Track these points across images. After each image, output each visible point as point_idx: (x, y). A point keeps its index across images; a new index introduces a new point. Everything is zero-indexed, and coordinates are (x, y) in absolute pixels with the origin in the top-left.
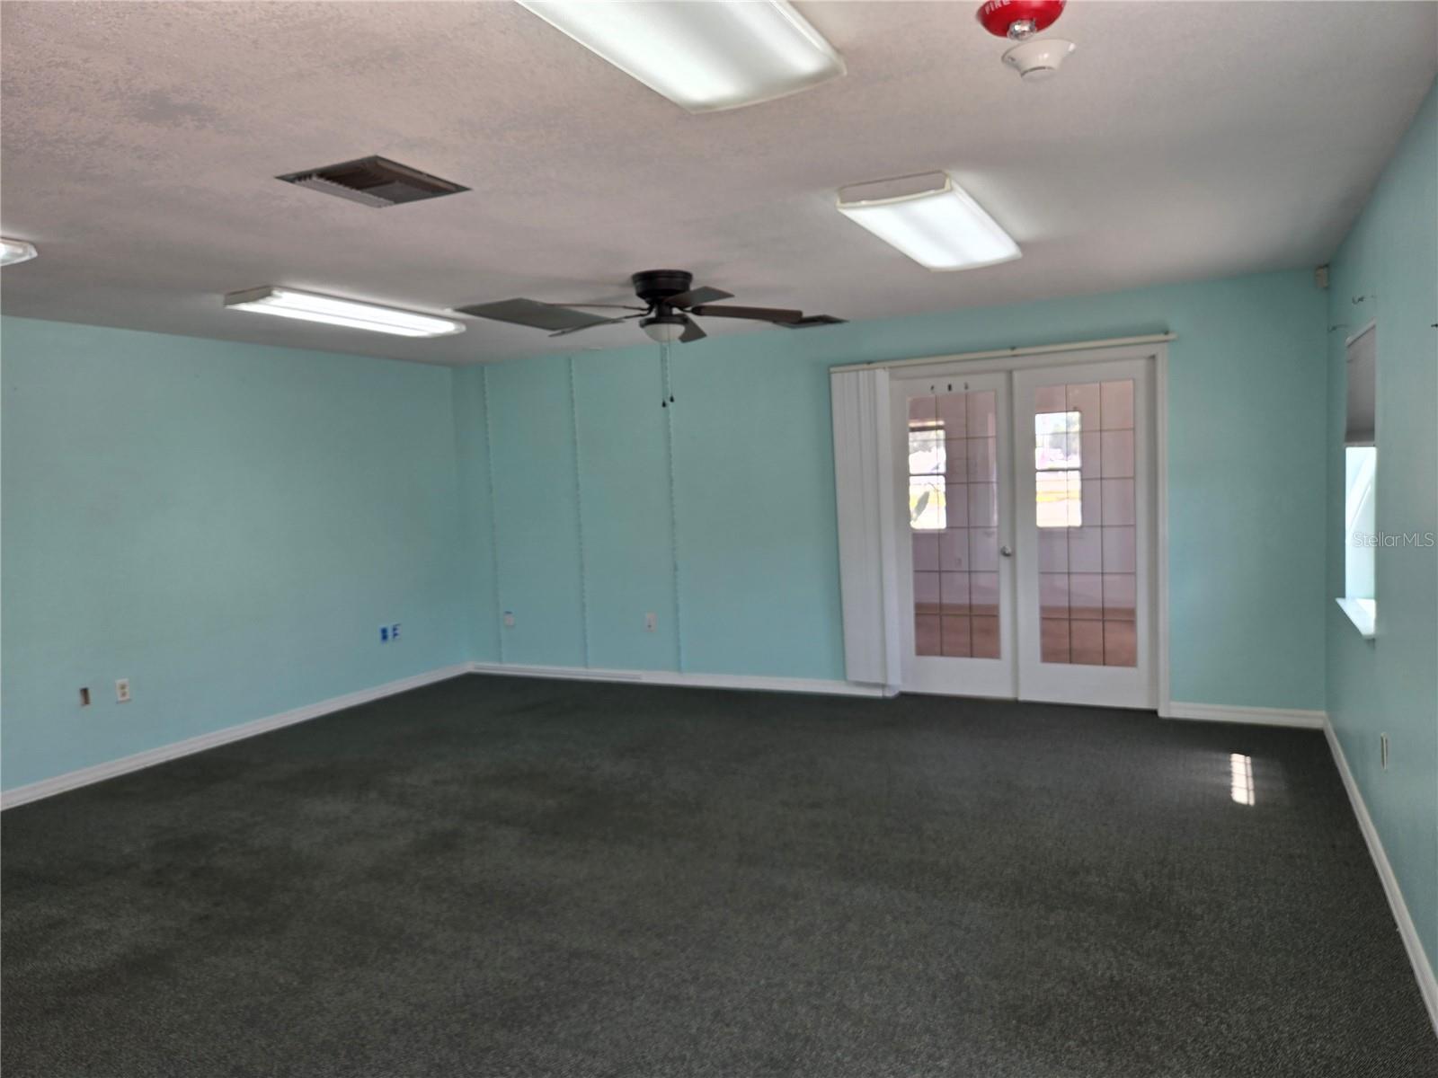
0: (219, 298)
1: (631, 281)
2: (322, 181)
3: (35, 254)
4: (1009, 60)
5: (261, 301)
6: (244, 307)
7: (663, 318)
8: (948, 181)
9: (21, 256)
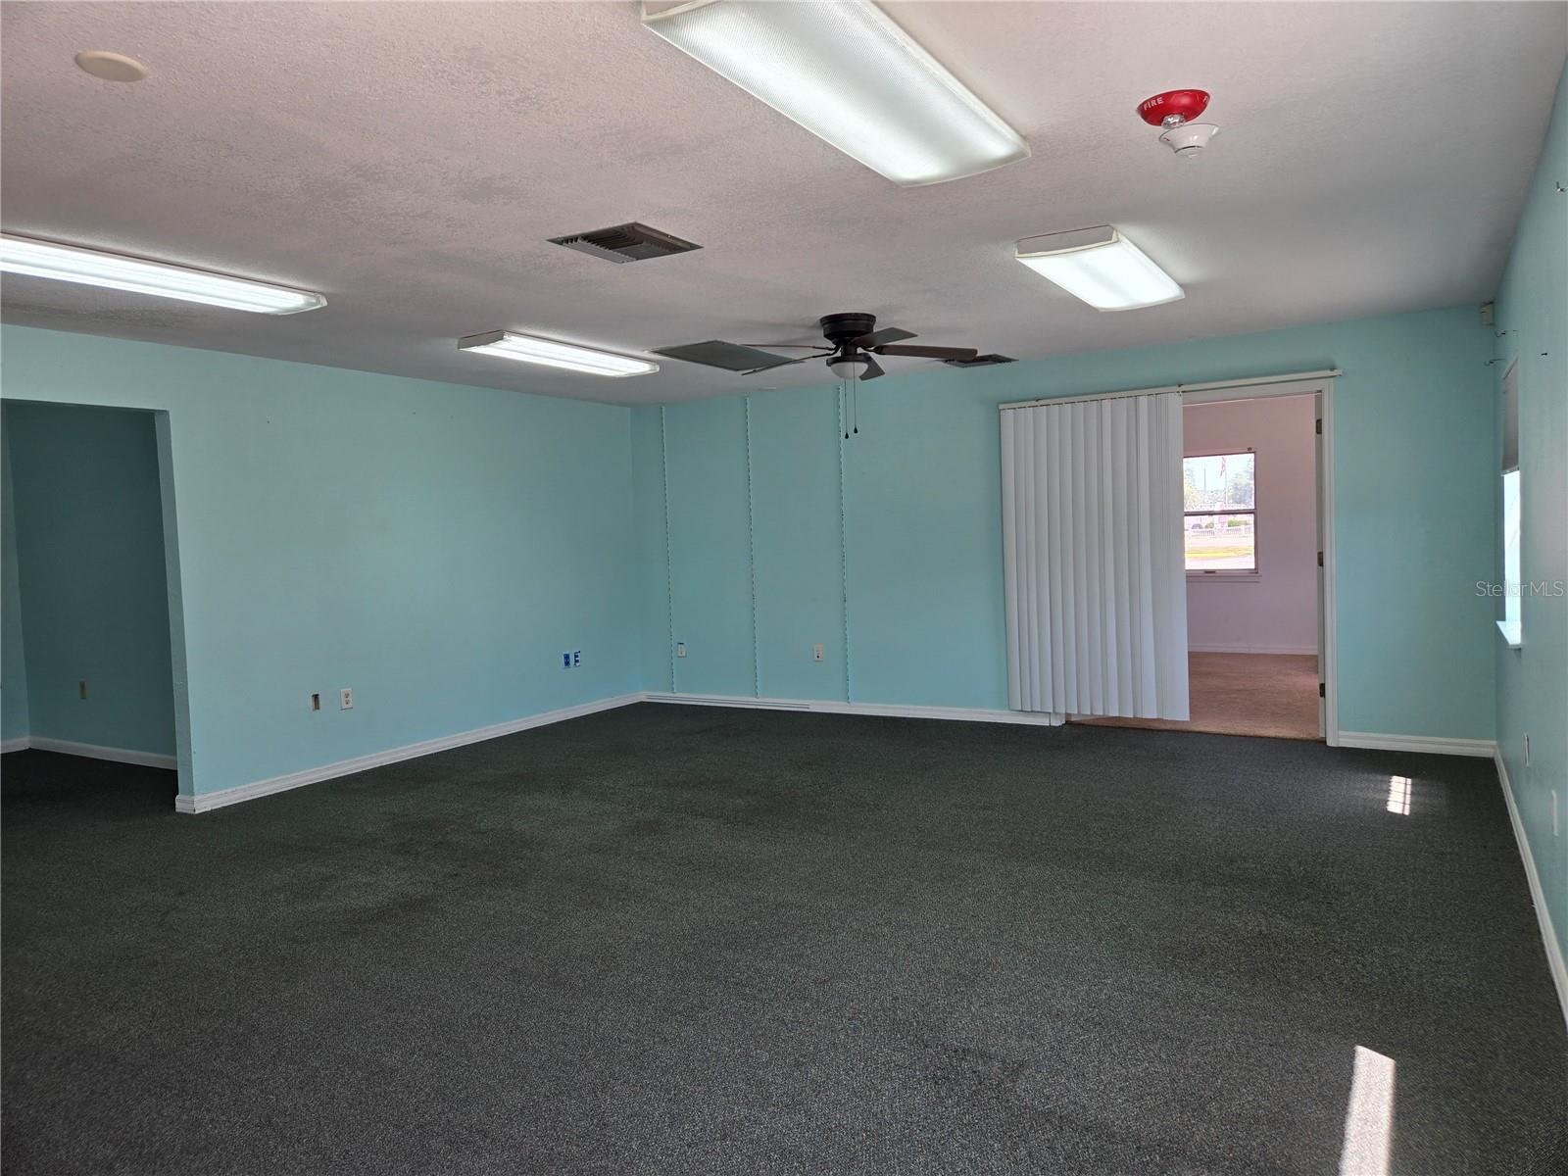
0: (455, 342)
1: (819, 324)
2: (585, 243)
3: (325, 303)
4: (1167, 142)
5: (491, 344)
6: (475, 350)
7: (848, 356)
8: (1115, 233)
9: (315, 305)
